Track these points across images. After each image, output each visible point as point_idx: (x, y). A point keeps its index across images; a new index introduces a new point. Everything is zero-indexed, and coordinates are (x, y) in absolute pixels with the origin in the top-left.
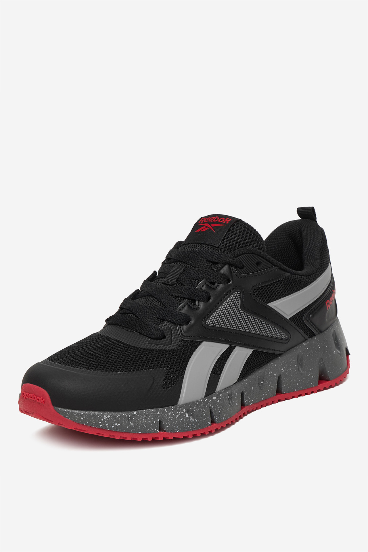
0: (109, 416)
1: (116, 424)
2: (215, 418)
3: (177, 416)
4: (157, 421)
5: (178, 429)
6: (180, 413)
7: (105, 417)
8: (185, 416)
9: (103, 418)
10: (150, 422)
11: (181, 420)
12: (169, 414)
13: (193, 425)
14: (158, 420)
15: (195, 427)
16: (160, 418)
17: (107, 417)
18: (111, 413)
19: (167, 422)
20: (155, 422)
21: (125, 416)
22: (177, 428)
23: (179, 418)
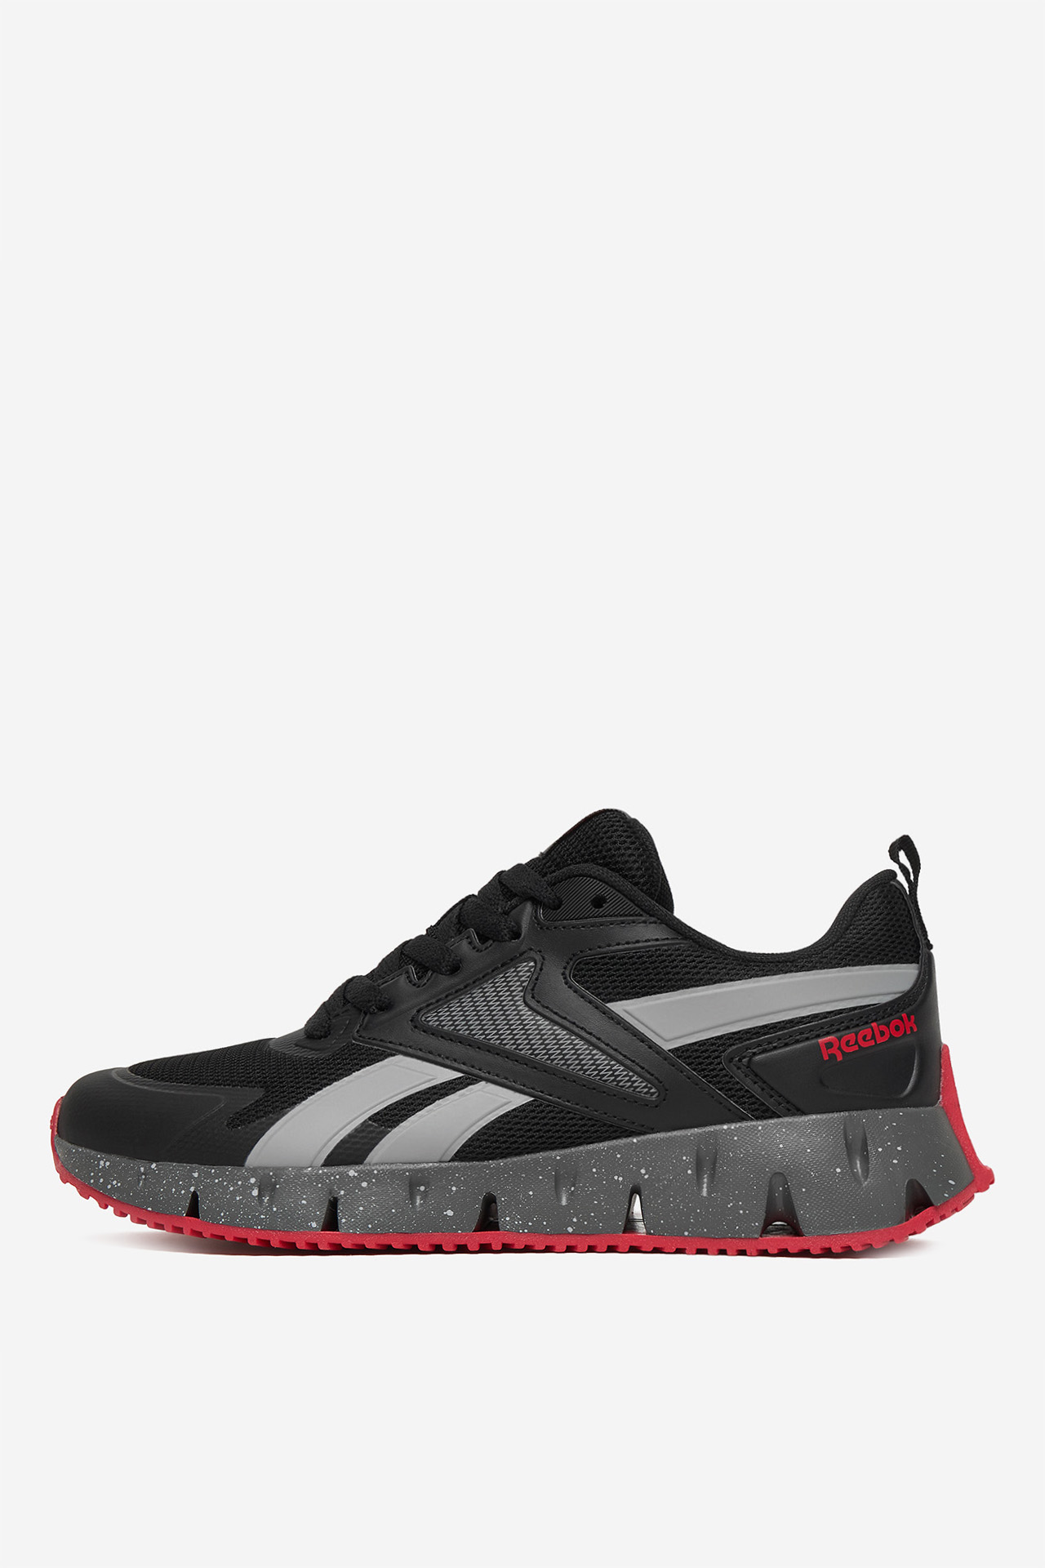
0: (108, 1164)
1: (115, 1182)
2: (341, 1218)
3: (232, 1189)
4: (188, 1191)
5: (222, 1217)
6: (240, 1183)
7: (102, 1163)
8: (251, 1192)
9: (99, 1164)
10: (174, 1190)
11: (238, 1199)
12: (217, 1181)
13: (262, 1216)
14: (192, 1189)
15: (266, 1222)
16: (197, 1186)
17: (105, 1164)
18: (113, 1157)
19: (206, 1198)
20: (183, 1192)
21: (133, 1168)
22: (222, 1214)
23: (234, 1194)
